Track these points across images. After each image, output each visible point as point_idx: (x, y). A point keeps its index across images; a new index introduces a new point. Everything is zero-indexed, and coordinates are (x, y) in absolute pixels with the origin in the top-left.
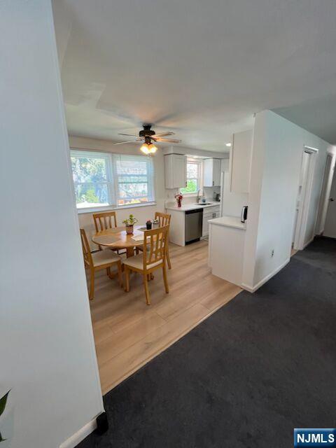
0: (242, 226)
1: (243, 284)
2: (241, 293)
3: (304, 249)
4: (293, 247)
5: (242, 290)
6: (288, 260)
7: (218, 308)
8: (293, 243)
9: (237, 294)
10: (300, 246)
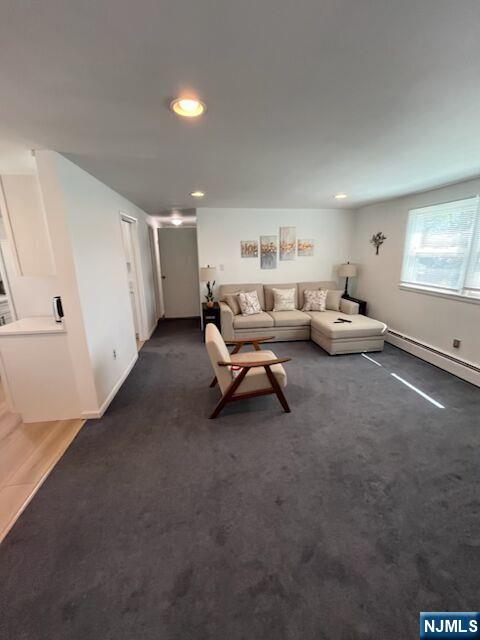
0: (59, 327)
1: (83, 413)
2: (84, 425)
3: (151, 338)
4: (137, 339)
5: (84, 422)
6: (136, 356)
7: (50, 470)
8: (137, 335)
9: (77, 431)
10: (145, 335)
